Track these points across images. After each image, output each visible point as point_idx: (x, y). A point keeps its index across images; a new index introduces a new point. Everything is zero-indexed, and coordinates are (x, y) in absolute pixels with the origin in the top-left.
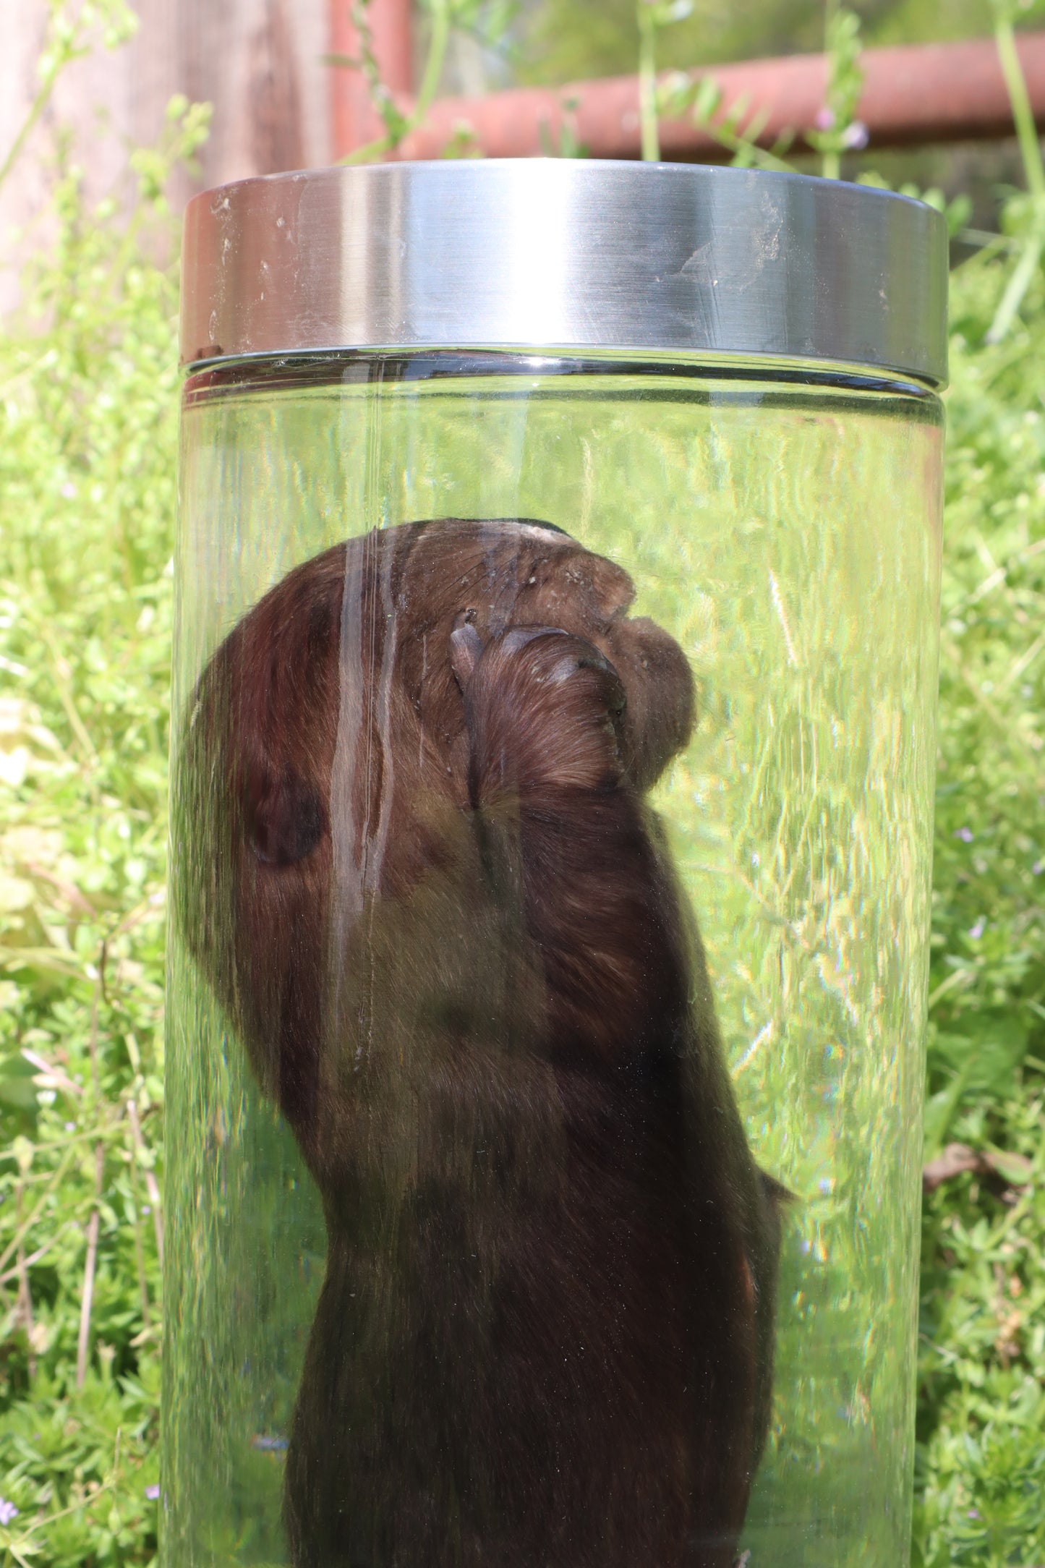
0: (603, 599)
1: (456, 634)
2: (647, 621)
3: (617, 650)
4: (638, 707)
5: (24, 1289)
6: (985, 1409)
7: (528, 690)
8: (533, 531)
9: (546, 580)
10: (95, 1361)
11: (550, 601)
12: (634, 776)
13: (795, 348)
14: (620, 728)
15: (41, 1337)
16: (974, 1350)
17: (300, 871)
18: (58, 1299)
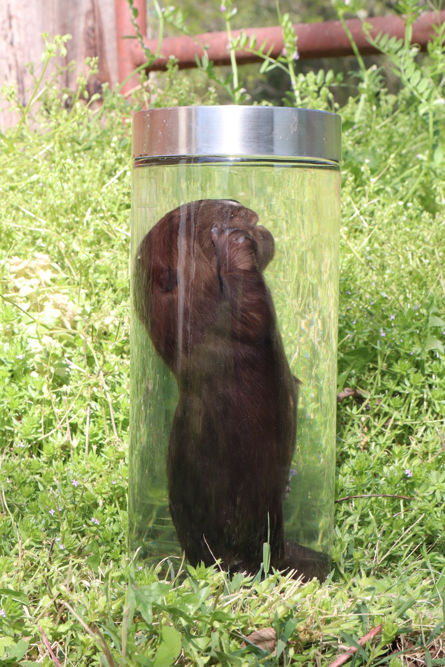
0: (250, 220)
1: (213, 230)
2: (262, 226)
3: (255, 234)
4: (261, 250)
5: (68, 429)
7: (232, 245)
8: (231, 203)
9: (236, 216)
10: (91, 449)
11: (237, 221)
12: (260, 267)
13: (301, 154)
14: (256, 254)
15: (75, 443)
16: (353, 446)
17: (172, 293)
18: (78, 433)
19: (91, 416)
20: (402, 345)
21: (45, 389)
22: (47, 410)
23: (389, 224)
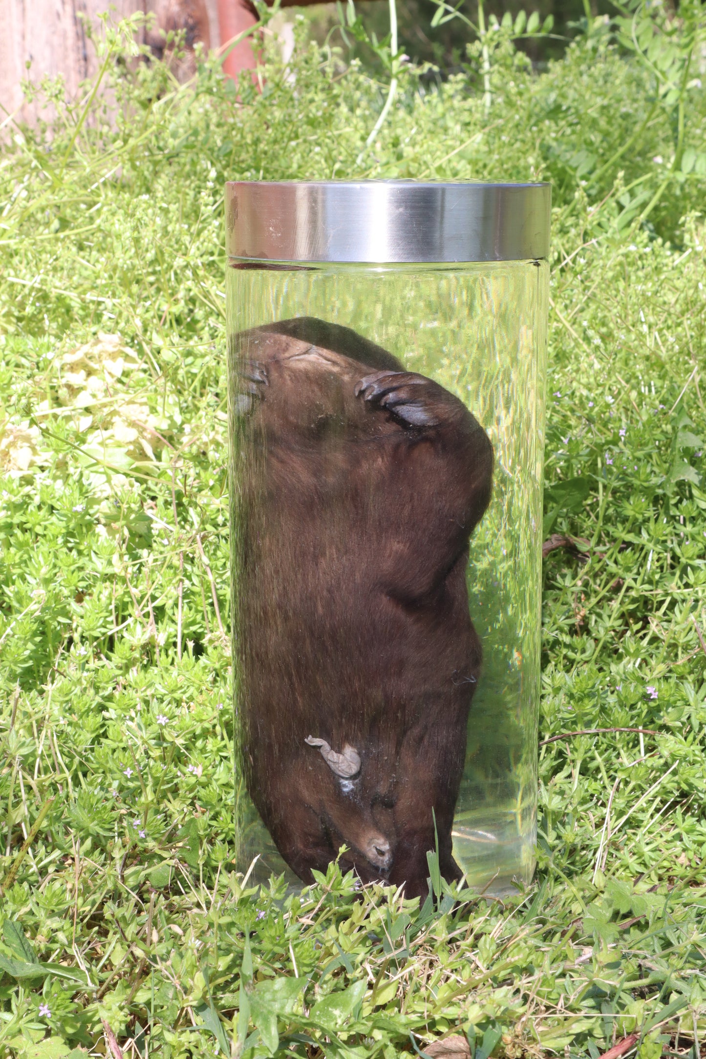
5: (152, 616)
6: (571, 655)
10: (185, 648)
15: (161, 638)
16: (566, 628)
18: (166, 620)
19: (185, 596)
20: (636, 474)
21: (115, 558)
22: (120, 589)
23: (615, 279)
